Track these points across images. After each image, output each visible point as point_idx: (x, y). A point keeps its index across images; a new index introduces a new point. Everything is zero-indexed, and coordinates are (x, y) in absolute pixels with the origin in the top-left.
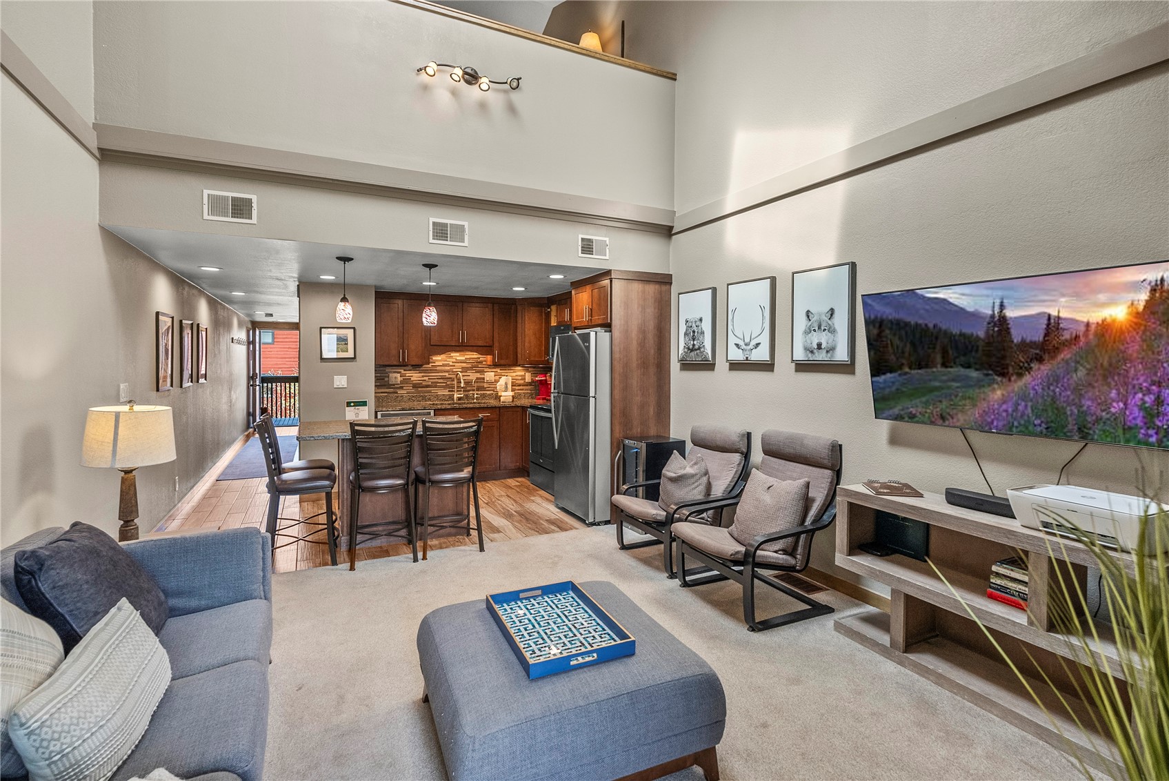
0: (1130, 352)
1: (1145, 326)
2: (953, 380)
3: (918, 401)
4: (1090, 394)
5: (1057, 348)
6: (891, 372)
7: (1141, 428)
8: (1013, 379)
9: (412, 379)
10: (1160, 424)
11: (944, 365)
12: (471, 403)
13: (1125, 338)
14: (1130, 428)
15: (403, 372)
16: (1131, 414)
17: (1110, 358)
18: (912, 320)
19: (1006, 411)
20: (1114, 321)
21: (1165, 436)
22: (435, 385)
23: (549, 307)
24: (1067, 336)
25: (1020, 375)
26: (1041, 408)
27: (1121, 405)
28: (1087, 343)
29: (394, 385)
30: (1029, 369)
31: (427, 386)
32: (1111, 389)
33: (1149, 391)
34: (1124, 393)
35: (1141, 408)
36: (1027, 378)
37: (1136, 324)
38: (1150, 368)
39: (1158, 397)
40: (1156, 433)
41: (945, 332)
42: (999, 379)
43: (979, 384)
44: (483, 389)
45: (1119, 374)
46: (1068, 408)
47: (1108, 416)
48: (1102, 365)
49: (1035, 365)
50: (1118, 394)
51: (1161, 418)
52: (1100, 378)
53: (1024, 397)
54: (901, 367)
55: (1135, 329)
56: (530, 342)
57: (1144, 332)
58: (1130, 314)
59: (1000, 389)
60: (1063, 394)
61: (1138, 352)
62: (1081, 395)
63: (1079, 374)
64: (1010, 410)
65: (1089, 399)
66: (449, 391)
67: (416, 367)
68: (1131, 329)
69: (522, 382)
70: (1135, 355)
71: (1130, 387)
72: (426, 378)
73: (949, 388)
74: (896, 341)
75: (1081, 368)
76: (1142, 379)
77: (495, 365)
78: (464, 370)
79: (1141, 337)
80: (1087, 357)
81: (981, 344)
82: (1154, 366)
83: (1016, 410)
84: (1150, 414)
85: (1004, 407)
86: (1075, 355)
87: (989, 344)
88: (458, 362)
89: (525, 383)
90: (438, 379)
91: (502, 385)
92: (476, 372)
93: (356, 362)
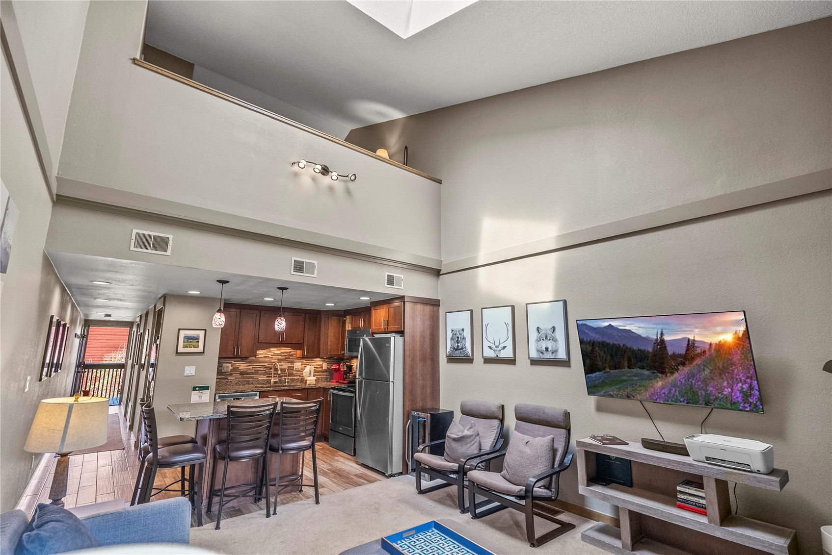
0: (735, 360)
1: (743, 345)
2: (634, 376)
3: (614, 387)
4: (712, 384)
5: (693, 358)
6: (599, 371)
7: (741, 403)
8: (668, 375)
9: (240, 368)
10: (751, 401)
11: (629, 367)
12: (284, 386)
13: (732, 352)
14: (735, 403)
15: (233, 363)
16: (735, 395)
17: (723, 363)
18: (611, 342)
19: (664, 393)
20: (725, 342)
21: (754, 408)
23: (345, 317)
24: (699, 351)
25: (672, 373)
26: (684, 391)
27: (730, 390)
28: (710, 355)
29: (225, 373)
30: (677, 370)
31: (252, 373)
32: (724, 381)
33: (745, 382)
34: (731, 383)
35: (741, 391)
36: (676, 375)
37: (738, 344)
38: (746, 369)
39: (751, 385)
40: (750, 406)
41: (630, 349)
42: (660, 375)
43: (649, 378)
44: (293, 375)
45: (728, 373)
46: (700, 392)
47: (722, 396)
48: (719, 367)
49: (680, 368)
50: (728, 384)
51: (752, 397)
52: (718, 375)
53: (674, 385)
54: (604, 368)
55: (737, 347)
56: (331, 342)
57: (743, 349)
58: (734, 338)
59: (661, 381)
60: (697, 384)
61: (739, 360)
62: (707, 384)
63: (706, 372)
64: (667, 393)
65: (711, 387)
66: (267, 377)
67: (244, 359)
68: (735, 347)
69: (321, 369)
70: (737, 362)
71: (735, 380)
72: (251, 367)
73: (632, 380)
74: (602, 354)
75: (707, 369)
76: (741, 375)
77: (303, 357)
78: (280, 361)
79: (741, 352)
80: (710, 363)
81: (650, 355)
82: (748, 368)
83: (670, 393)
84: (746, 395)
85: (663, 391)
86: (703, 362)
87: (654, 355)
88: (275, 355)
89: (323, 371)
90: (259, 367)
91: (307, 372)
92: (288, 363)
93: (204, 355)
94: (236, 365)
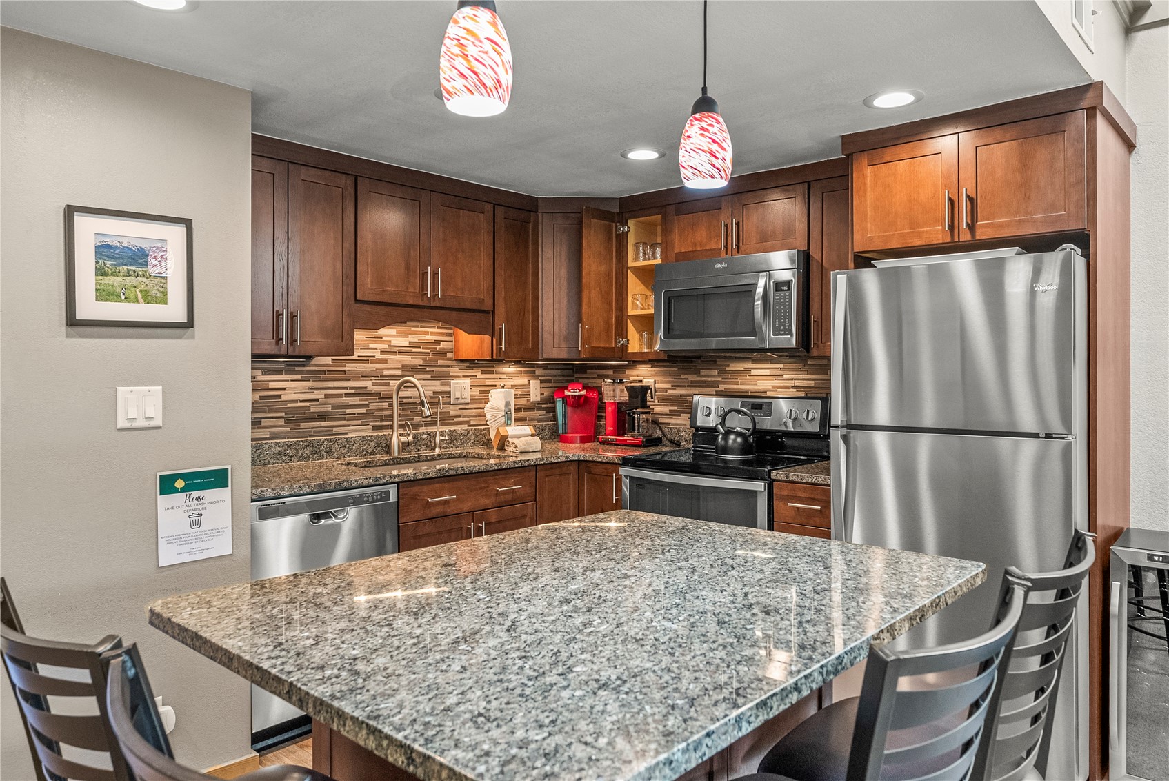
9: (284, 398)
22: (339, 413)
23: (626, 224)
31: (322, 417)
44: (446, 419)
56: (590, 305)
66: (375, 428)
69: (528, 400)
72: (319, 395)
78: (408, 372)
88: (394, 353)
89: (530, 405)
90: (347, 395)
91: (496, 409)
92: (433, 378)
93: (193, 337)
94: (272, 385)
